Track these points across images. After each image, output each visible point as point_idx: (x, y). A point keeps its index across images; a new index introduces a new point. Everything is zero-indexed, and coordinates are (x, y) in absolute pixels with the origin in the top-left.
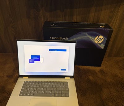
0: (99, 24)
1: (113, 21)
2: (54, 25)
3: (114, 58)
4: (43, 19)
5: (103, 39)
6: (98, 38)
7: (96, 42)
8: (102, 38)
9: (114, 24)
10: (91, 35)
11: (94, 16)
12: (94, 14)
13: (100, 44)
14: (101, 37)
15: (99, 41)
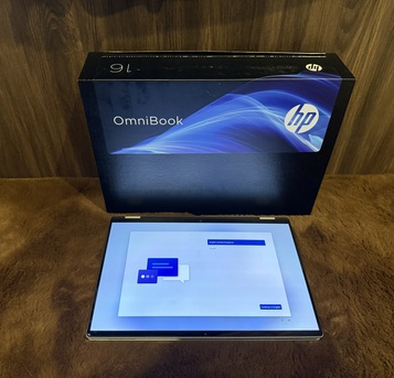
0: (302, 54)
1: (355, 39)
2: (125, 67)
3: (363, 177)
4: (80, 43)
5: (317, 117)
6: (298, 112)
7: (292, 129)
8: (314, 114)
9: (361, 51)
10: (268, 102)
11: (283, 22)
12: (280, 14)
13: (306, 135)
14: (309, 108)
15: (303, 123)
